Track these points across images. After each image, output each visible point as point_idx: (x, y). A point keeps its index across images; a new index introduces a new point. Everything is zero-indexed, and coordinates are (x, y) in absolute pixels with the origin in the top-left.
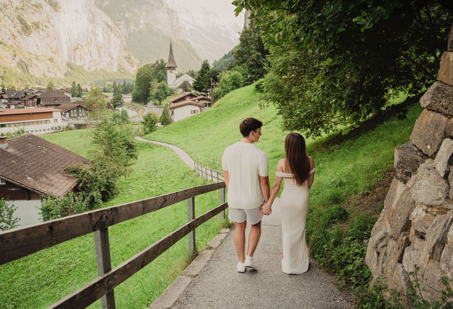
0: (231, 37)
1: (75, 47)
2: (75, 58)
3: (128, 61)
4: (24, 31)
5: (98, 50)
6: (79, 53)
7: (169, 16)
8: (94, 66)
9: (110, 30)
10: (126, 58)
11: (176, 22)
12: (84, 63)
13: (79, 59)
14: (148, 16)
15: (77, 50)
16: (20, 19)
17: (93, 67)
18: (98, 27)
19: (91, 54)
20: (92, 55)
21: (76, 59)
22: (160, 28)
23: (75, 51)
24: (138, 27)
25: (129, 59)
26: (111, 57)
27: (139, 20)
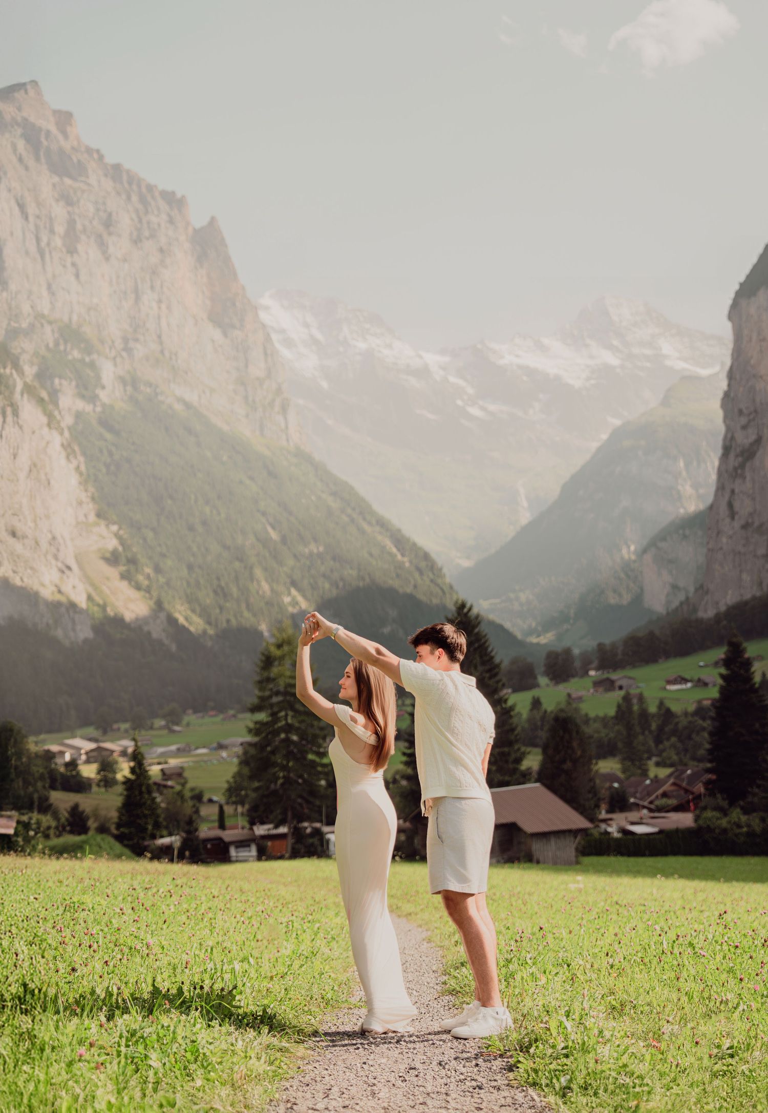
0: (469, 424)
3: (123, 577)
7: (225, 335)
9: (44, 420)
10: (113, 559)
11: (262, 364)
14: (131, 343)
22: (192, 397)
24: (93, 399)
25: (132, 568)
26: (56, 557)
27: (92, 365)
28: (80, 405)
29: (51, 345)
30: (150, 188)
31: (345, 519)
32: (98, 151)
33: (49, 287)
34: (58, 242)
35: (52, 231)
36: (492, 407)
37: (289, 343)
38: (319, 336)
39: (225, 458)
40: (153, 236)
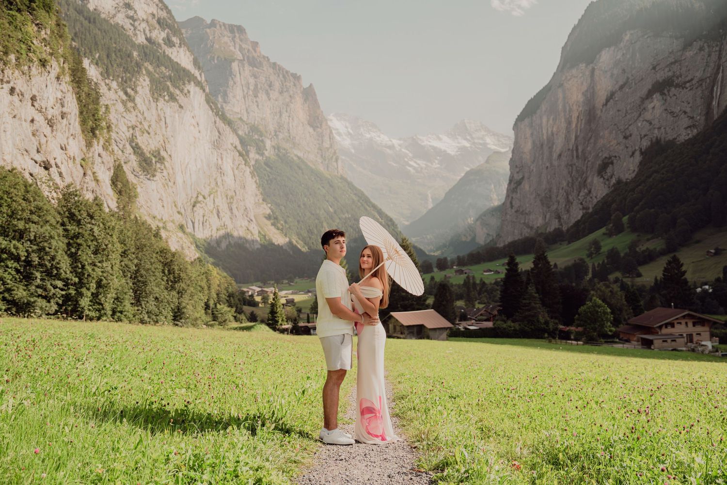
0: (409, 168)
1: (193, 200)
2: (193, 223)
3: (273, 224)
4: (144, 170)
5: (228, 204)
6: (201, 212)
7: (315, 131)
8: (226, 238)
9: (243, 162)
10: (268, 217)
11: (329, 142)
12: (210, 234)
13: (201, 224)
14: (278, 133)
15: (198, 205)
16: (134, 144)
17: (224, 240)
18: (226, 157)
19: (218, 212)
20: (221, 214)
21: (196, 225)
22: (300, 154)
23: (195, 209)
24: (262, 154)
25: (276, 221)
26: (247, 217)
27: (262, 141)
28: (257, 157)
29: (247, 133)
30: (287, 72)
31: (359, 204)
32: (267, 57)
33: (247, 110)
34: (251, 93)
35: (249, 88)
36: (419, 162)
37: (339, 134)
38: (351, 131)
39: (313, 179)
40: (287, 91)
